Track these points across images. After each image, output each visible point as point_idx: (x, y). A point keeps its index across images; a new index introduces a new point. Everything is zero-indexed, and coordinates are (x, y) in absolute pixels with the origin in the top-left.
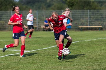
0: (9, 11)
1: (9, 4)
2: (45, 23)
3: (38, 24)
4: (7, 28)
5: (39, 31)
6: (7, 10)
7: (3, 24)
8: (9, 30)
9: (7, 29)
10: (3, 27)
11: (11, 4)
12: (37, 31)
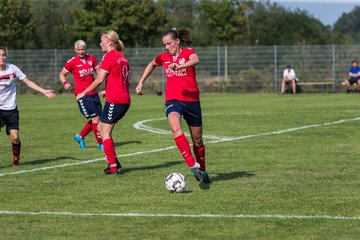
0: (296, 47)
1: (298, 28)
2: (351, 74)
3: (337, 77)
4: (265, 85)
5: (339, 92)
6: (292, 44)
7: (257, 77)
8: (269, 92)
9: (266, 88)
10: (257, 83)
11: (302, 30)
12: (334, 92)
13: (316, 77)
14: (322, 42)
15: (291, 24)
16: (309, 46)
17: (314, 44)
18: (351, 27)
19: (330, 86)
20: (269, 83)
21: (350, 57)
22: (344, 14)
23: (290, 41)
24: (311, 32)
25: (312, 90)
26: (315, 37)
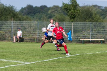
7: (3, 34)
13: (29, 35)
14: (20, 20)
15: (7, 12)
16: (14, 22)
17: (16, 20)
18: (25, 13)
19: (36, 39)
20: (8, 37)
21: (33, 27)
22: (22, 8)
23: (6, 19)
24: (15, 15)
25: (28, 41)
26: (17, 17)
